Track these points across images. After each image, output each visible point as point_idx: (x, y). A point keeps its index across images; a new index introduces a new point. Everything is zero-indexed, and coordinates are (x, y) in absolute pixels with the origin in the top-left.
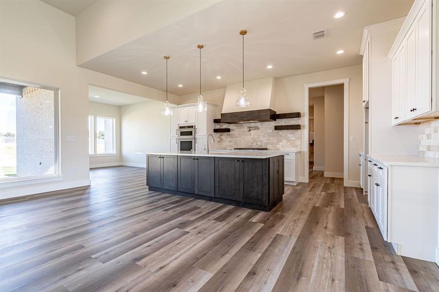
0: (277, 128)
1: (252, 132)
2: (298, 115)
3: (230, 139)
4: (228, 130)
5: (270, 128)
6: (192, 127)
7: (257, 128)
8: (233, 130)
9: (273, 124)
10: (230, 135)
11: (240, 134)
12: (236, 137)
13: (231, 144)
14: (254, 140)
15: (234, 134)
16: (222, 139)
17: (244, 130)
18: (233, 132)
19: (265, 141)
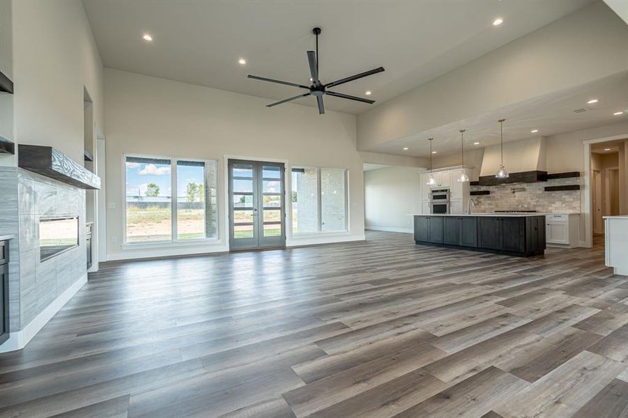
0: (548, 189)
1: (517, 194)
2: (577, 175)
3: (489, 202)
4: (488, 193)
5: (540, 190)
6: (446, 190)
7: (524, 190)
8: (494, 192)
9: (544, 184)
10: (488, 197)
11: (501, 196)
12: (498, 199)
13: (491, 206)
14: (520, 202)
15: (494, 197)
16: (480, 202)
17: (507, 192)
18: (494, 195)
19: (533, 203)
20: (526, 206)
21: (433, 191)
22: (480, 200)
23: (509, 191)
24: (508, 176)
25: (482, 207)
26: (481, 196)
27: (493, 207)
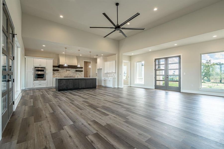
0: (76, 71)
1: (67, 71)
2: (82, 68)
3: (58, 74)
4: (58, 70)
5: (74, 71)
6: (44, 68)
7: (69, 70)
8: (60, 70)
9: (75, 70)
10: (58, 72)
11: (63, 72)
12: (61, 73)
13: (59, 75)
14: (68, 74)
15: (60, 72)
16: (55, 74)
17: (65, 71)
18: (60, 71)
19: (72, 74)
20: (70, 75)
21: (36, 67)
22: (54, 73)
23: (65, 70)
24: (67, 66)
25: (55, 75)
26: (55, 71)
27: (60, 75)
